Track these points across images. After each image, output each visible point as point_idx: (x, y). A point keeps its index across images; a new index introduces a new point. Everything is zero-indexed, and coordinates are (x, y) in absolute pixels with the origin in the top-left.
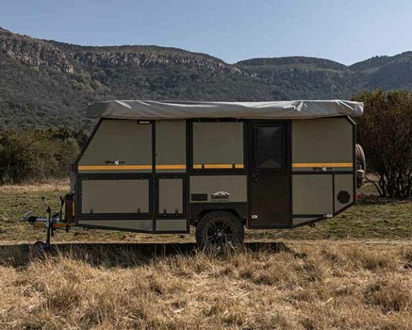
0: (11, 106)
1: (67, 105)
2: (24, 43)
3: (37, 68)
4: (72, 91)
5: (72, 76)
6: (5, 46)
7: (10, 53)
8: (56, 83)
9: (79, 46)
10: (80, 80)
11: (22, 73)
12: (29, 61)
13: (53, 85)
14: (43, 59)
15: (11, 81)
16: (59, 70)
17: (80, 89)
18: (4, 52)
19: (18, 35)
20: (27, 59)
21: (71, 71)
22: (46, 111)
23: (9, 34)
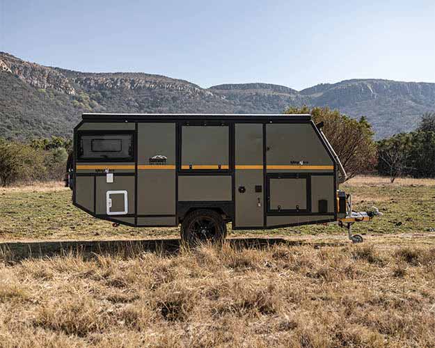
0: (21, 121)
1: (70, 120)
2: (34, 70)
3: (44, 90)
4: (73, 110)
5: (74, 97)
6: (17, 71)
7: (21, 77)
8: (60, 103)
9: (80, 73)
10: (80, 100)
11: (31, 94)
12: (37, 84)
13: (57, 104)
14: (49, 83)
15: (22, 101)
16: (63, 92)
17: (80, 108)
18: (17, 76)
19: (28, 63)
20: (36, 82)
21: (73, 92)
22: (51, 125)
23: (21, 62)
